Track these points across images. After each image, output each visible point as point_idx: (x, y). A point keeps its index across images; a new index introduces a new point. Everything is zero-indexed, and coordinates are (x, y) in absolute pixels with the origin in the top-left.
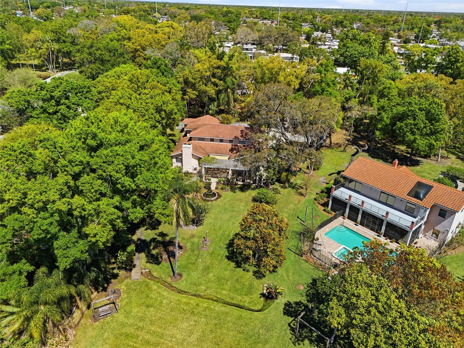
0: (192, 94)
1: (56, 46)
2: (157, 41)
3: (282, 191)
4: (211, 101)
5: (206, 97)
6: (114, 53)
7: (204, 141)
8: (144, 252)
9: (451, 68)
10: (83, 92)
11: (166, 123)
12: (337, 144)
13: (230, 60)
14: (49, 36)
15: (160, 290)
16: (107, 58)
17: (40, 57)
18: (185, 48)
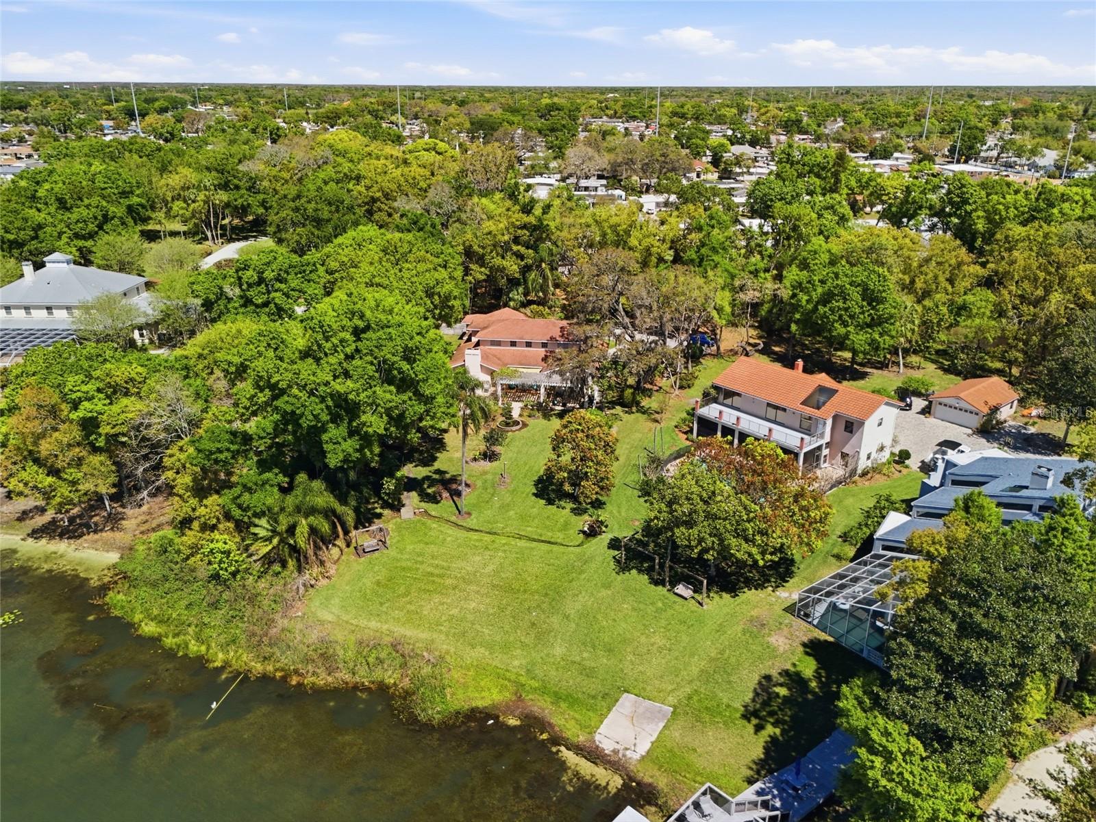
0: (479, 273)
1: (222, 197)
2: (411, 181)
3: (626, 417)
4: (513, 285)
5: (503, 278)
6: (338, 206)
7: (500, 345)
8: (415, 490)
9: (955, 214)
10: (304, 271)
11: (440, 313)
12: (731, 350)
13: (544, 213)
14: (209, 179)
15: (442, 529)
16: (326, 215)
17: (193, 216)
18: (464, 193)
